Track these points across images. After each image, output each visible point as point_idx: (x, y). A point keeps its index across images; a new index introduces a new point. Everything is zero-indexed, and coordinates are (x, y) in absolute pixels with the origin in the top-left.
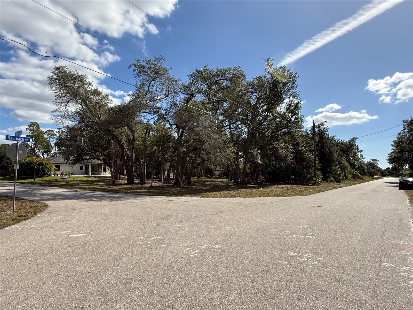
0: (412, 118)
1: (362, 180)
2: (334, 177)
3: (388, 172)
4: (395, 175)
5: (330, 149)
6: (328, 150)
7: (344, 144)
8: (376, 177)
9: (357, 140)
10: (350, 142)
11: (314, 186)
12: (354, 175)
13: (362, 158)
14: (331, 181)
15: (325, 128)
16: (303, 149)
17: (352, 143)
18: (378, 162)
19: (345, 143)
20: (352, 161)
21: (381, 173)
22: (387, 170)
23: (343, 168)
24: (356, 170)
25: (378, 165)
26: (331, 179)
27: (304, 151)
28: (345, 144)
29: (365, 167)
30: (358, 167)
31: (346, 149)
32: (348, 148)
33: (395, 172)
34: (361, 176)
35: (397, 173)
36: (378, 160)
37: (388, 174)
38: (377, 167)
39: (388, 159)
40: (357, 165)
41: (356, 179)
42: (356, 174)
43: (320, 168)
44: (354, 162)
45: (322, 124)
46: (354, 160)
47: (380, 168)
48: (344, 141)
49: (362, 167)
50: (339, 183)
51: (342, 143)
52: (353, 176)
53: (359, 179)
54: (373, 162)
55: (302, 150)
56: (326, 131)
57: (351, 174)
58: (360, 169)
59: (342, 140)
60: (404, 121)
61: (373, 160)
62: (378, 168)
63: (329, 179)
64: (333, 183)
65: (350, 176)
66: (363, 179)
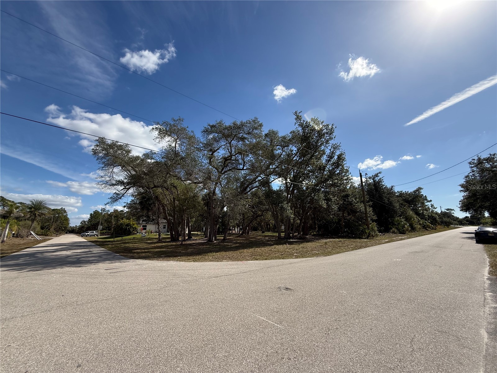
0: (479, 157)
1: (434, 230)
2: (397, 228)
3: (467, 221)
4: (476, 224)
5: (390, 199)
6: (387, 201)
7: (408, 195)
8: (452, 227)
9: (422, 190)
10: (415, 192)
11: (367, 239)
12: (425, 225)
13: (433, 208)
14: (394, 232)
15: (380, 179)
16: (353, 200)
17: (417, 193)
18: (453, 211)
19: (410, 193)
20: (420, 211)
21: (458, 222)
22: (465, 219)
23: (408, 219)
24: (426, 220)
25: (454, 214)
26: (393, 230)
27: (354, 203)
28: (410, 195)
29: (436, 217)
30: (429, 217)
31: (411, 200)
32: (414, 199)
33: (475, 221)
34: (432, 226)
35: (479, 222)
36: (453, 210)
37: (467, 223)
38: (453, 216)
39: (460, 206)
40: (427, 215)
41: (427, 230)
42: (427, 224)
43: (376, 219)
44: (423, 212)
45: (377, 175)
46: (423, 210)
47: (456, 217)
48: (408, 191)
49: (433, 217)
50: (403, 235)
51: (406, 194)
52: (423, 226)
53: (431, 229)
54: (448, 211)
55: (352, 202)
56: (381, 182)
57: (420, 224)
58: (431, 219)
59: (405, 191)
60: (471, 163)
61: (448, 210)
62: (455, 217)
63: (391, 230)
64: (396, 235)
65: (419, 226)
66: (436, 228)
